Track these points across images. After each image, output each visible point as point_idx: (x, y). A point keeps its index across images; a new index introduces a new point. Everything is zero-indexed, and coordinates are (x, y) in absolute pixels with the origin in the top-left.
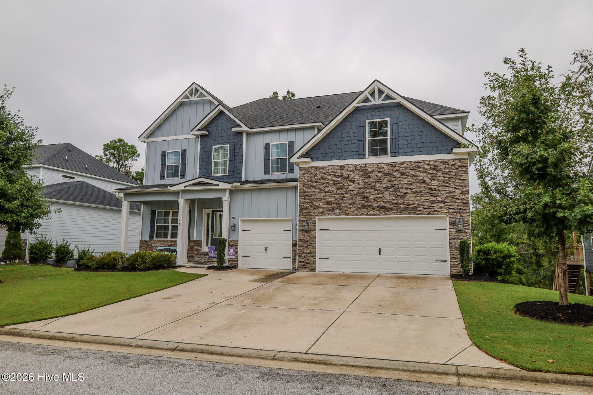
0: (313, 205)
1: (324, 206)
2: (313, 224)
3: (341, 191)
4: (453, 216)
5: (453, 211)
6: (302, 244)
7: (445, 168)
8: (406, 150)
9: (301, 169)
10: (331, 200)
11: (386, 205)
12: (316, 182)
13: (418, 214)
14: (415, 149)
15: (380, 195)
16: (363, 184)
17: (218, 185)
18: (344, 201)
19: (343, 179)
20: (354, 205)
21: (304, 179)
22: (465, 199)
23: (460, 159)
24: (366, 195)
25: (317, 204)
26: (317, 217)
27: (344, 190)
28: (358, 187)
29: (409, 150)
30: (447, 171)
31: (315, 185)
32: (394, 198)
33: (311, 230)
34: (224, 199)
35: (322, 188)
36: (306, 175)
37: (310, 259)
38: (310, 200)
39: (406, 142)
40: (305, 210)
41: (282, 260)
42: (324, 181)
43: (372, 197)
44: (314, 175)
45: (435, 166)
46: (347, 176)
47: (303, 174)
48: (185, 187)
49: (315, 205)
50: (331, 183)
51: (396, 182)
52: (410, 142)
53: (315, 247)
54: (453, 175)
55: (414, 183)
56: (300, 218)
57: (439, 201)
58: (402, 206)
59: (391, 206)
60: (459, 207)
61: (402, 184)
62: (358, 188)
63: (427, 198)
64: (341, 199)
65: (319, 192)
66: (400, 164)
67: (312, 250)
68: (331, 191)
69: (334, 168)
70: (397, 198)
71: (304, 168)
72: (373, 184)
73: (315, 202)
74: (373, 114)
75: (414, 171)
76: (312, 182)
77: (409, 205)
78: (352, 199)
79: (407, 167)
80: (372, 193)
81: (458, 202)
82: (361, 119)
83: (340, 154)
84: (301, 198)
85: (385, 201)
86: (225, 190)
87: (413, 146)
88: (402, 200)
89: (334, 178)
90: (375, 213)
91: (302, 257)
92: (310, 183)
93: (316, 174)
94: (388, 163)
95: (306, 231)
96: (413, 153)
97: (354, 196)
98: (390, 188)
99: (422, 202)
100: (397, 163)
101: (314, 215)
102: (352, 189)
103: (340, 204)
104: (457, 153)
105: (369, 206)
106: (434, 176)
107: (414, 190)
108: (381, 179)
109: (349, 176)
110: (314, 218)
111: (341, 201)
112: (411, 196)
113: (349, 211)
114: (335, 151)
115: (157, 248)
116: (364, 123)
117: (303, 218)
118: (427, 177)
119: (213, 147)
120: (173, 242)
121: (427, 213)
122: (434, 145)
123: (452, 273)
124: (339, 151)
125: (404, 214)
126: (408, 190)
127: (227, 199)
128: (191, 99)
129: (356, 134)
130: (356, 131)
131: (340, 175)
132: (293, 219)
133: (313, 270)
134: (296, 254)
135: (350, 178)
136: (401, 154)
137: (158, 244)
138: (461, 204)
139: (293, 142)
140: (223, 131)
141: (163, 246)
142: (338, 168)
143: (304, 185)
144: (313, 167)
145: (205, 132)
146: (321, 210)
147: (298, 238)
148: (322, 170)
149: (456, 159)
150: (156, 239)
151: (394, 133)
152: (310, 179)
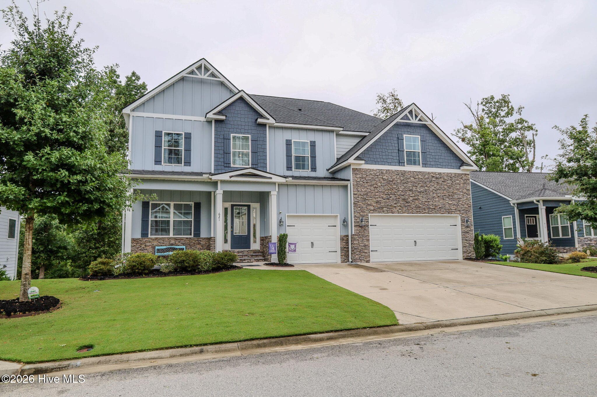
0: (366, 203)
1: (375, 205)
2: (367, 220)
3: (387, 192)
4: (463, 216)
5: (463, 212)
6: (358, 238)
7: (457, 180)
8: (432, 163)
9: (354, 170)
10: (380, 199)
11: (421, 206)
12: (367, 183)
13: (442, 214)
14: (438, 163)
15: (416, 197)
16: (404, 187)
17: (271, 178)
18: (390, 200)
19: (389, 182)
20: (398, 205)
21: (357, 179)
22: (469, 203)
23: (466, 174)
24: (407, 197)
25: (369, 203)
26: (369, 214)
27: (390, 191)
30: (458, 182)
31: (366, 185)
32: (426, 200)
33: (365, 226)
34: (272, 193)
35: (372, 188)
36: (358, 176)
37: (365, 252)
38: (363, 199)
39: (431, 157)
40: (359, 207)
41: (328, 254)
42: (374, 182)
43: (411, 198)
44: (365, 176)
45: (451, 177)
46: (392, 179)
47: (356, 174)
48: (231, 177)
50: (379, 184)
51: (426, 188)
52: (434, 157)
53: (368, 240)
54: (462, 185)
55: (438, 189)
56: (355, 215)
57: (454, 204)
58: (431, 207)
59: (424, 207)
60: (466, 209)
61: (431, 189)
62: (400, 191)
63: (447, 201)
64: (388, 199)
65: (370, 192)
66: (429, 173)
67: (367, 243)
68: (380, 191)
69: (381, 172)
70: (428, 201)
71: (356, 169)
72: (411, 188)
73: (367, 201)
74: (409, 130)
75: (438, 180)
77: (436, 206)
78: (396, 200)
79: (433, 177)
80: (411, 195)
82: (400, 132)
83: (385, 160)
84: (355, 196)
85: (420, 202)
86: (274, 183)
87: (437, 160)
88: (431, 202)
89: (382, 180)
90: (414, 212)
91: (359, 250)
92: (362, 183)
93: (367, 175)
94: (421, 172)
95: (361, 227)
96: (437, 166)
97: (398, 197)
98: (423, 192)
99: (444, 204)
100: (427, 173)
101: (366, 212)
102: (396, 191)
103: (387, 204)
104: (463, 170)
106: (450, 185)
107: (439, 195)
108: (416, 185)
109: (393, 180)
110: (367, 215)
111: (388, 201)
112: (437, 200)
113: (394, 210)
114: (381, 157)
115: (154, 248)
116: (402, 136)
117: (358, 215)
118: (446, 185)
119: (232, 135)
120: (177, 240)
121: (447, 213)
122: (449, 161)
123: (464, 257)
124: (384, 157)
125: (433, 213)
126: (435, 195)
127: (276, 193)
128: (200, 76)
129: (397, 145)
130: (396, 142)
131: (386, 178)
132: (340, 215)
133: (368, 261)
134: (348, 248)
135: (394, 182)
136: (428, 166)
137: (155, 243)
138: (467, 207)
139: (315, 142)
140: (243, 120)
141: (163, 246)
142: (385, 172)
143: (357, 185)
144: (365, 169)
145: (223, 118)
146: (372, 208)
147: (353, 233)
148: (372, 173)
149: (463, 174)
150: (152, 237)
151: (424, 148)
152: (362, 180)
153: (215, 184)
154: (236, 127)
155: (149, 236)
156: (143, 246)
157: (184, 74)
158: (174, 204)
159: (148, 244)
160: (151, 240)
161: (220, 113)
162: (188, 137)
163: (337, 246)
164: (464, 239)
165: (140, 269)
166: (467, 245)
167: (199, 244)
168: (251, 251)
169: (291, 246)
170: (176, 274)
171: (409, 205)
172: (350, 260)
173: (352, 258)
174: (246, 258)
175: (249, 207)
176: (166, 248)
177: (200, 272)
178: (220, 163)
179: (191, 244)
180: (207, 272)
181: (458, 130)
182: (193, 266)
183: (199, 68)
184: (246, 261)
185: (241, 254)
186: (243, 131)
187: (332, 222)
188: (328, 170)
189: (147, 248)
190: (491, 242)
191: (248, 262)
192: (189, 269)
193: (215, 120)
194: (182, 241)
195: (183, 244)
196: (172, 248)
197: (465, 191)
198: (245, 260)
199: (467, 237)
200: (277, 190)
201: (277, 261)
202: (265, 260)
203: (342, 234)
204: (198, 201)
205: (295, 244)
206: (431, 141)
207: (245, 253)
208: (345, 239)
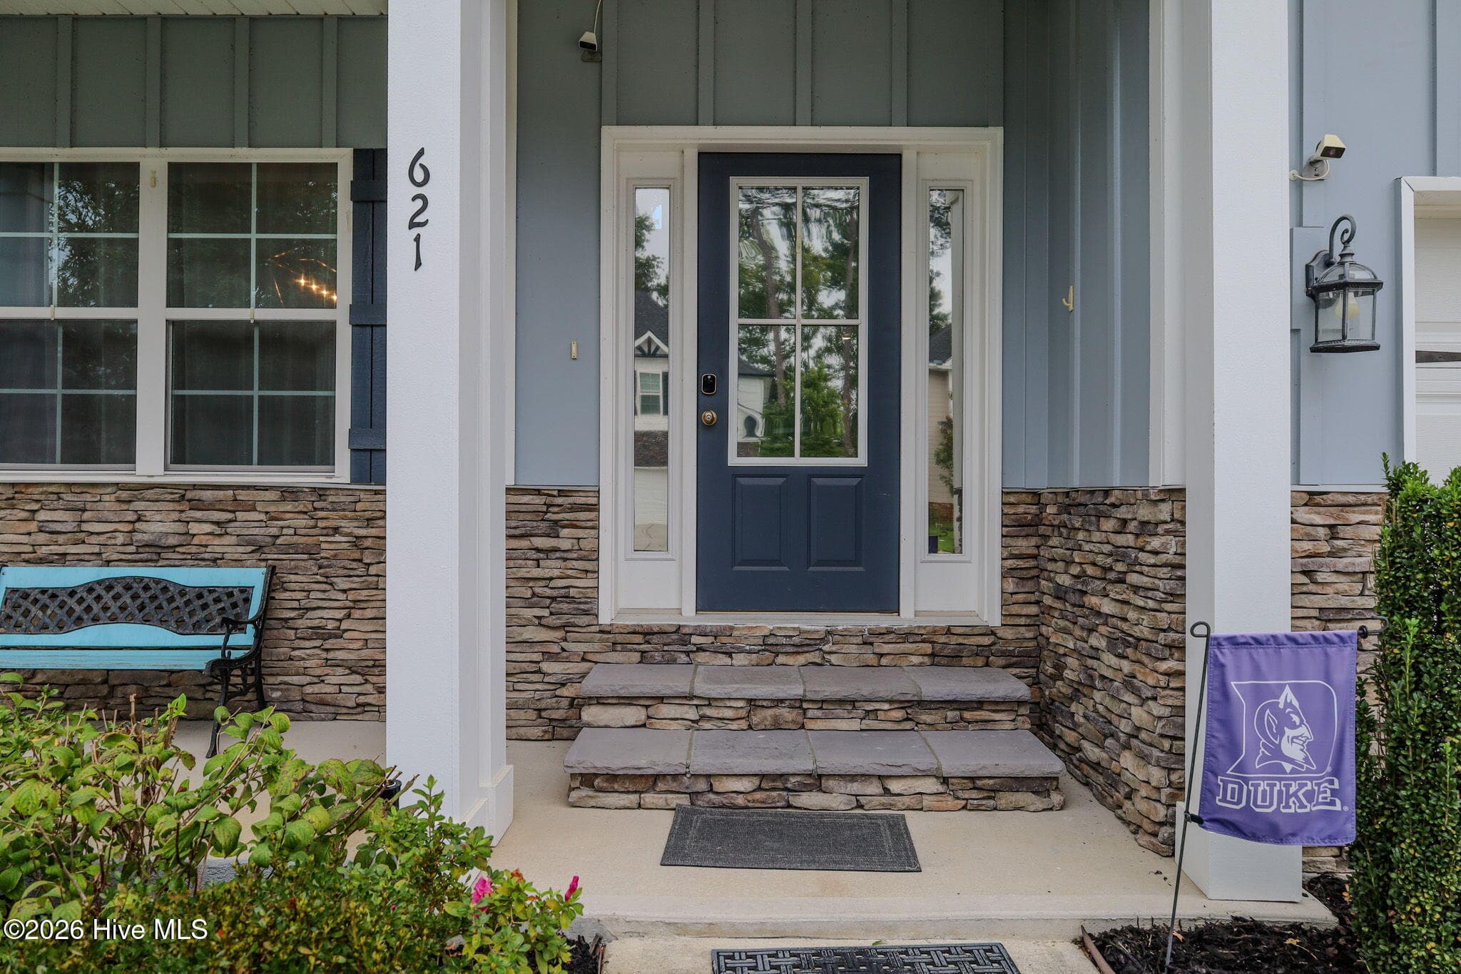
120: (198, 505)
158: (175, 169)
168: (908, 635)
176: (90, 589)
194: (250, 523)
196: (150, 586)
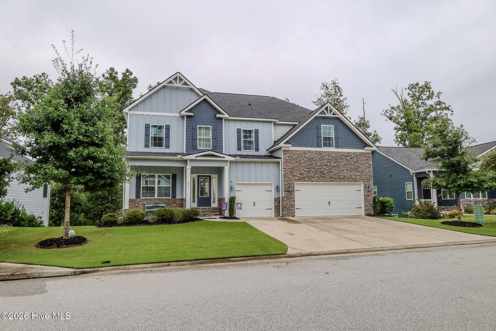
1: (299, 176)
2: (293, 187)
3: (309, 167)
4: (365, 183)
5: (366, 181)
6: (286, 200)
7: (361, 157)
9: (284, 151)
10: (303, 172)
11: (333, 176)
12: (293, 160)
13: (349, 182)
14: (347, 145)
15: (330, 170)
16: (321, 163)
17: (224, 157)
18: (310, 173)
19: (310, 159)
20: (317, 176)
21: (286, 158)
22: (370, 174)
23: (368, 153)
24: (323, 170)
25: (295, 174)
26: (295, 183)
28: (318, 165)
29: (343, 145)
30: (362, 159)
31: (293, 162)
32: (338, 172)
33: (292, 191)
34: (225, 168)
35: (297, 164)
36: (287, 155)
37: (291, 209)
38: (291, 172)
39: (342, 141)
40: (288, 178)
41: (265, 211)
42: (298, 160)
43: (326, 171)
44: (292, 155)
45: (357, 156)
47: (285, 154)
48: (196, 157)
49: (293, 175)
50: (303, 161)
51: (338, 163)
52: (344, 141)
53: (294, 201)
54: (365, 161)
55: (347, 164)
56: (285, 183)
57: (359, 175)
58: (341, 177)
59: (336, 177)
60: (368, 179)
61: (341, 164)
63: (353, 173)
64: (309, 172)
65: (295, 167)
66: (340, 153)
67: (293, 203)
68: (303, 166)
69: (304, 152)
70: (339, 173)
71: (286, 150)
72: (326, 164)
73: (294, 173)
74: (325, 121)
75: (347, 157)
76: (291, 160)
77: (345, 177)
78: (315, 172)
79: (343, 155)
80: (326, 169)
81: (368, 176)
82: (318, 123)
83: (307, 144)
84: (285, 170)
85: (333, 174)
86: (227, 161)
87: (346, 143)
88: (341, 174)
89: (304, 158)
90: (328, 181)
91: (287, 208)
94: (334, 152)
95: (289, 192)
96: (346, 147)
97: (316, 170)
98: (335, 167)
99: (351, 175)
101: (293, 181)
102: (315, 166)
103: (308, 175)
104: (367, 150)
105: (325, 176)
106: (356, 161)
107: (347, 168)
108: (330, 161)
109: (313, 158)
110: (293, 183)
111: (309, 173)
112: (346, 172)
113: (313, 179)
114: (304, 141)
115: (144, 205)
116: (320, 126)
117: (286, 183)
118: (353, 161)
119: (198, 126)
120: (160, 200)
121: (353, 182)
122: (356, 144)
123: (366, 214)
124: (307, 141)
125: (343, 182)
126: (344, 168)
127: (228, 168)
128: (176, 85)
129: (316, 133)
130: (315, 130)
131: (308, 156)
132: (274, 183)
133: (294, 216)
134: (280, 207)
135: (314, 159)
136: (340, 147)
137: (145, 202)
138: (369, 177)
139: (258, 130)
140: (206, 115)
141: (151, 204)
142: (307, 152)
143: (286, 162)
144: (292, 150)
145: (192, 114)
146: (297, 178)
147: (283, 196)
148: (297, 153)
149: (366, 153)
150: (143, 198)
151: (336, 135)
152: (290, 158)
153: (186, 161)
154: (201, 120)
155: (141, 198)
156: (137, 204)
157: (165, 84)
158: (158, 175)
159: (140, 203)
160: (142, 201)
161: (190, 111)
162: (168, 128)
163: (272, 205)
164: (366, 200)
165: (135, 220)
166: (369, 205)
167: (175, 203)
168: (211, 208)
169: (238, 205)
170: (159, 224)
171: (324, 175)
172: (281, 215)
173: (282, 214)
174: (208, 213)
175: (210, 177)
176: (152, 206)
177: (174, 223)
178: (190, 146)
179: (170, 203)
180: (179, 222)
181: (386, 111)
182: (170, 218)
183: (175, 79)
184: (208, 216)
185: (204, 210)
186: (206, 123)
187: (268, 188)
188: (267, 150)
189: (140, 206)
190: (386, 202)
191: (209, 216)
192: (167, 221)
193: (186, 116)
194: (164, 201)
195: (164, 203)
196: (157, 206)
197: (367, 165)
198: (206, 214)
199: (368, 199)
200: (229, 165)
201: (228, 216)
202: (221, 214)
203: (275, 197)
204: (174, 173)
205: (241, 204)
206: (341, 129)
207: (207, 210)
208: (277, 200)
